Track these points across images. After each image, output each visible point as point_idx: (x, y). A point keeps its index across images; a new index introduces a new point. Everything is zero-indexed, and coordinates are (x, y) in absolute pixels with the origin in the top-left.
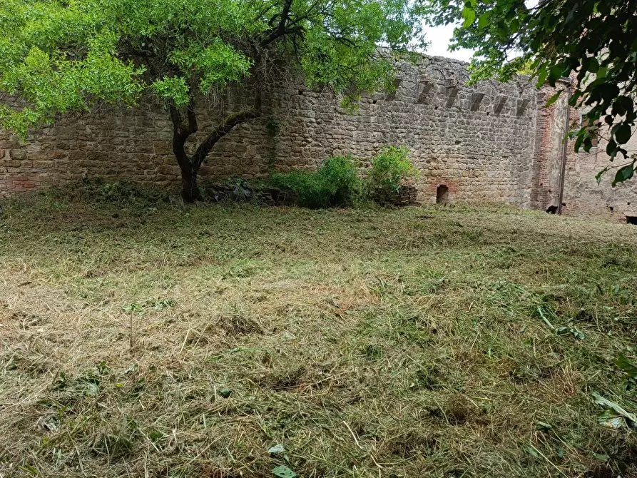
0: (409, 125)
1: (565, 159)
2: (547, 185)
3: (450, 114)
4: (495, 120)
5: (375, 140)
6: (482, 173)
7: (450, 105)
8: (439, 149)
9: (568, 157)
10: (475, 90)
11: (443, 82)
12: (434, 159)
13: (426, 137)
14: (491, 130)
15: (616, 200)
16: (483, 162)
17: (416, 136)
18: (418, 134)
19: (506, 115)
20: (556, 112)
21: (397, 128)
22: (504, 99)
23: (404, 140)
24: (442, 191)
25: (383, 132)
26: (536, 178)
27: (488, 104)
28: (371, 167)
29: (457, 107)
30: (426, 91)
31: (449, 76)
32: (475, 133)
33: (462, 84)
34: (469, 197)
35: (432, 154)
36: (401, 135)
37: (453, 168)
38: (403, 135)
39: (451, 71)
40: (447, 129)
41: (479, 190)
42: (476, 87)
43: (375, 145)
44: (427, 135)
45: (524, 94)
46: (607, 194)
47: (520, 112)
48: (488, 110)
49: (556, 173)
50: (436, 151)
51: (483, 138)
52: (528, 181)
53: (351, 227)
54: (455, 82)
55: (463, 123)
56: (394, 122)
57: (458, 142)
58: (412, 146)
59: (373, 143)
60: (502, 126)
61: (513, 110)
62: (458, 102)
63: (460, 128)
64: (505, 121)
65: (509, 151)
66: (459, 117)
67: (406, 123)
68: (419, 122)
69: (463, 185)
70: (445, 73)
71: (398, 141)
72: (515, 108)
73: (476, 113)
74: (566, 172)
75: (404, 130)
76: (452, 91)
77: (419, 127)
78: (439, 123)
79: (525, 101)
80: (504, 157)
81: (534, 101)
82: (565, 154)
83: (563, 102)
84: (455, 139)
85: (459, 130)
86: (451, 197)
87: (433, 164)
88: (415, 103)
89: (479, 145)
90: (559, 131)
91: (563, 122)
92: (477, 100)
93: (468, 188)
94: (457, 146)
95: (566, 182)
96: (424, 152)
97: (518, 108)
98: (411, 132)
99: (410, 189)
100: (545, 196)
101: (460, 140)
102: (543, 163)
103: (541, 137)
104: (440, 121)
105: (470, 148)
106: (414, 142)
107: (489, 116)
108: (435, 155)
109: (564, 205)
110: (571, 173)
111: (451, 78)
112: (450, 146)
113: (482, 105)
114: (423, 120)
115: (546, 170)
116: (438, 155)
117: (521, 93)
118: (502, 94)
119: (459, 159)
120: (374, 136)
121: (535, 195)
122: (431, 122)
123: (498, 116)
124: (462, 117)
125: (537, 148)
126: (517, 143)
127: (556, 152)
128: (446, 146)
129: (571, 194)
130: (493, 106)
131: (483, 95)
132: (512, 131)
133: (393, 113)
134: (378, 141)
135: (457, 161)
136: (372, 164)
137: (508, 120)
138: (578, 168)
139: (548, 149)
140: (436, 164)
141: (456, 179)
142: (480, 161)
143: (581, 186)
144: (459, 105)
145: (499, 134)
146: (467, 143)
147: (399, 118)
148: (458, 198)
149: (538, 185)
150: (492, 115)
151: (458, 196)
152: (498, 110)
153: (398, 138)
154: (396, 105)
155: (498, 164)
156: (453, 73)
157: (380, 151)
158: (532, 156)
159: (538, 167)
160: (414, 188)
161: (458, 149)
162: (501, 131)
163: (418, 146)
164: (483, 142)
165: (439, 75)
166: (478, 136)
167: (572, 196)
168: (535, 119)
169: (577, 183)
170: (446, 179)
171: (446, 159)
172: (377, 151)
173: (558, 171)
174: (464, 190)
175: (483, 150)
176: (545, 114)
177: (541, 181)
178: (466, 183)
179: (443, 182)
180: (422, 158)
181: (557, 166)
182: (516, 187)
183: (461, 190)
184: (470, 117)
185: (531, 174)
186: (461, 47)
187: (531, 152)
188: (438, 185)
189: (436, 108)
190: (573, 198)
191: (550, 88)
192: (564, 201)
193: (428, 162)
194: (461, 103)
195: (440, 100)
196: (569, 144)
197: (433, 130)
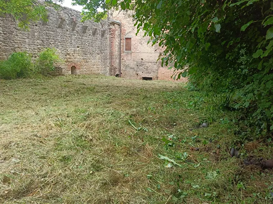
0: (55, 38)
1: (120, 55)
2: (115, 66)
3: (74, 34)
4: (93, 38)
5: (38, 44)
6: (90, 61)
7: (73, 30)
8: (70, 50)
9: (121, 55)
10: (83, 24)
11: (69, 19)
12: (68, 54)
13: (64, 44)
14: (91, 42)
15: (138, 71)
16: (90, 56)
17: (59, 43)
18: (60, 42)
19: (97, 36)
20: (116, 36)
21: (49, 39)
22: (96, 29)
23: (53, 45)
24: (73, 68)
25: (42, 41)
26: (111, 63)
27: (89, 31)
28: (37, 57)
29: (77, 31)
30: (62, 22)
31: (72, 16)
32: (85, 43)
33: (78, 21)
34: (85, 71)
35: (67, 52)
36: (51, 42)
37: (77, 58)
38: (53, 42)
39: (72, 14)
40: (73, 41)
41: (89, 68)
42: (84, 23)
43: (39, 46)
44: (64, 43)
45: (103, 27)
46: (135, 69)
47: (103, 35)
48: (90, 34)
49: (118, 61)
50: (69, 50)
51: (89, 46)
52: (108, 64)
53: (32, 89)
54: (75, 20)
55: (80, 39)
56: (47, 36)
57: (78, 47)
58: (57, 48)
59: (38, 45)
60: (96, 41)
61: (100, 34)
62: (77, 29)
63: (78, 41)
64: (97, 39)
65: (99, 51)
66: (78, 36)
67: (54, 37)
68: (59, 36)
69: (82, 66)
70: (70, 15)
71: (51, 45)
72: (101, 33)
73: (85, 35)
74: (121, 60)
75: (53, 40)
76: (73, 23)
77: (60, 39)
78: (69, 38)
79: (104, 31)
80: (98, 54)
81: (107, 31)
82: (120, 53)
83: (118, 32)
84: (77, 45)
85: (78, 42)
86: (78, 71)
87: (68, 56)
88: (57, 28)
89: (87, 49)
90: (117, 44)
91: (118, 40)
92: (85, 29)
93: (84, 67)
94: (78, 49)
95: (121, 65)
96: (63, 51)
97: (102, 33)
98: (56, 41)
99: (59, 68)
100: (115, 70)
101: (79, 46)
102: (113, 57)
103: (111, 46)
104: (69, 37)
105: (84, 50)
106: (58, 46)
107: (90, 36)
108: (68, 52)
109: (122, 73)
110: (123, 61)
111: (73, 17)
112: (75, 49)
113: (87, 31)
114: (61, 36)
115: (114, 60)
116: (70, 52)
117: (102, 27)
118: (95, 27)
119: (79, 54)
120: (38, 42)
121: (111, 70)
122: (65, 37)
123: (94, 36)
124: (79, 36)
125: (110, 50)
126: (102, 48)
127: (117, 52)
128: (73, 49)
129: (124, 69)
130: (92, 32)
131: (87, 27)
132: (100, 43)
133: (47, 31)
134: (40, 45)
135: (79, 55)
136: (38, 56)
137: (98, 38)
138: (125, 59)
139: (114, 51)
140: (69, 56)
141: (79, 63)
142: (88, 55)
143: (127, 66)
144: (77, 30)
145: (95, 44)
146: (82, 47)
147: (50, 34)
148: (80, 72)
149: (112, 66)
150: (92, 36)
151: (81, 71)
152: (94, 33)
153: (50, 44)
154: (47, 28)
155: (96, 57)
156: (73, 16)
157: (42, 50)
158: (108, 54)
159: (111, 58)
160: (61, 68)
161: (79, 50)
162: (96, 43)
163: (60, 48)
164: (89, 47)
165: (67, 16)
166: (87, 45)
167: (124, 70)
168: (108, 38)
169: (125, 65)
170: (75, 63)
171: (74, 54)
172: (40, 50)
173: (118, 60)
174: (83, 68)
175: (90, 51)
176: (112, 37)
177: (113, 64)
178: (83, 65)
179: (73, 65)
180: (63, 53)
181: (118, 58)
182: (103, 66)
183: (82, 68)
184: (83, 36)
185: (108, 61)
186: (77, 4)
187: (108, 52)
188: (71, 66)
189: (67, 31)
190: (124, 71)
191: (113, 26)
192: (121, 72)
193: (66, 55)
194: (78, 29)
195: (68, 27)
196: (121, 49)
197: (67, 41)
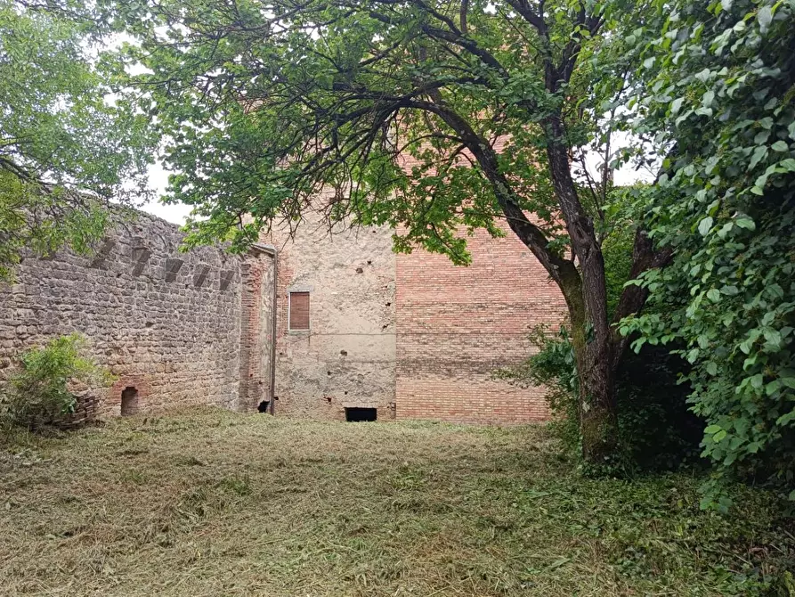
0: (78, 299)
1: (275, 341)
2: (258, 375)
3: (139, 285)
4: (195, 295)
5: (20, 322)
6: (182, 365)
7: (138, 273)
8: (124, 336)
9: (278, 341)
10: (170, 255)
11: (128, 241)
12: (117, 349)
13: (105, 316)
14: (191, 308)
15: (333, 389)
16: (183, 350)
17: (90, 316)
18: (92, 312)
19: (208, 289)
20: (263, 287)
21: (58, 303)
22: (207, 270)
23: (70, 321)
24: (129, 394)
25: (36, 310)
26: (244, 369)
27: (187, 274)
28: (11, 367)
29: (148, 276)
30: (104, 251)
31: (137, 232)
32: (171, 312)
33: (153, 246)
34: (166, 400)
35: (114, 342)
36: (65, 314)
37: (144, 361)
38: (69, 313)
39: (138, 226)
40: (134, 306)
41: (180, 389)
42: (171, 251)
43: (20, 330)
44: (107, 313)
45: (227, 263)
46: (323, 383)
47: (224, 286)
48: (187, 282)
49: (266, 360)
50: (119, 337)
51: (181, 319)
52: (236, 372)
54: (146, 242)
55: (156, 298)
56: (53, 293)
57: (149, 324)
58: (83, 330)
59: (17, 326)
60: (203, 303)
61: (216, 284)
62: (148, 270)
63: (151, 305)
64: (207, 297)
65: (213, 335)
66: (151, 290)
67: (74, 295)
68: (93, 294)
69: (159, 384)
70: (130, 228)
71: (61, 324)
72: (218, 280)
73: (173, 286)
74: (277, 358)
75: (70, 307)
76: (141, 253)
77: (94, 302)
78: (123, 298)
79: (230, 272)
80: (208, 342)
81: (238, 273)
82: (275, 337)
83: (269, 276)
84: (145, 320)
85: (151, 308)
86: (142, 404)
87: (115, 356)
88: (87, 267)
89: (177, 328)
90: (265, 309)
91: (269, 299)
92: (173, 268)
93: (164, 389)
94: (148, 330)
95: (277, 370)
96: (101, 339)
97: (221, 281)
98: (81, 309)
99: (87, 400)
100: (256, 390)
101: (152, 321)
102: (252, 348)
103: (248, 317)
104: (124, 294)
105: (166, 332)
106: (86, 324)
107: (189, 290)
108: (118, 344)
109: (277, 398)
110: (283, 359)
111: (139, 235)
112: (139, 330)
113: (179, 275)
114: (99, 291)
115: (256, 358)
116: (123, 343)
117: (224, 262)
118: (203, 263)
119: (151, 348)
120: (19, 315)
121: (244, 389)
122: (111, 295)
123: (198, 290)
124: (154, 289)
125: (245, 329)
126: (221, 324)
127: (265, 335)
128: (133, 330)
129: (284, 384)
130: (192, 276)
131: (182, 262)
132: (215, 309)
133: (53, 279)
134: (26, 324)
135: (149, 351)
136: (14, 362)
137: (210, 295)
138: (289, 353)
139: (257, 332)
140: (119, 356)
141: (148, 376)
142: (179, 349)
143: (295, 374)
144: (150, 273)
145: (201, 312)
146: (162, 324)
147: (63, 288)
148: (151, 404)
149: (247, 376)
150: (192, 289)
151: (152, 401)
152: (200, 282)
153: (61, 318)
154: (57, 267)
155: (201, 352)
156: (141, 230)
157: (29, 340)
158: (239, 340)
159: (247, 356)
160: (93, 398)
161: (151, 334)
162: (203, 309)
163: (93, 330)
164: (181, 323)
165: (123, 232)
166: (176, 316)
167: (286, 386)
168: (240, 295)
169: (290, 371)
170: (135, 378)
171: (134, 349)
172: (23, 339)
173: (267, 357)
174: (159, 392)
175: (183, 335)
176: (252, 289)
177: (251, 372)
178: (162, 382)
179: (130, 383)
180: (99, 348)
181: (266, 351)
182: (222, 381)
183: (156, 392)
184: (165, 290)
185: (238, 362)
187: (237, 334)
188: (124, 388)
189: (119, 276)
190: (287, 389)
191: (254, 259)
192: (276, 394)
193: (108, 354)
194: (153, 270)
195: (124, 265)
196: (278, 325)
197: (114, 307)
